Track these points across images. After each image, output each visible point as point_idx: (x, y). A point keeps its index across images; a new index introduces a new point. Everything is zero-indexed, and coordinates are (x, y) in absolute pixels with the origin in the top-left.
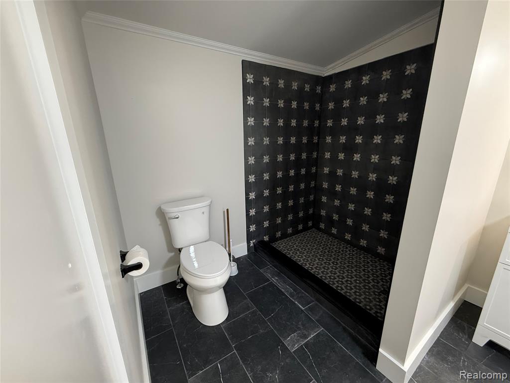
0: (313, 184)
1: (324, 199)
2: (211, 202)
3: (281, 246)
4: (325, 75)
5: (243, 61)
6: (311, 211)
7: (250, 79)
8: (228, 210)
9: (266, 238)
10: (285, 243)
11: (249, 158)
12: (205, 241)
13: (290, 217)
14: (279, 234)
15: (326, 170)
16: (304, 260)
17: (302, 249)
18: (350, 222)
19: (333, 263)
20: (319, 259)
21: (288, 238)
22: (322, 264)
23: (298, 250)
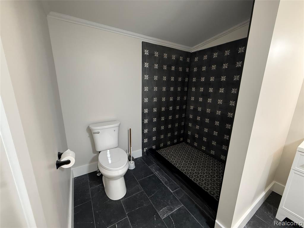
0: (184, 115)
1: (190, 125)
2: (120, 124)
3: (163, 152)
4: (192, 52)
5: (142, 42)
6: (182, 132)
7: (147, 52)
8: (130, 129)
9: (154, 147)
10: (165, 151)
11: (145, 99)
12: (115, 148)
13: (169, 135)
14: (162, 145)
15: (192, 108)
16: (176, 161)
17: (175, 155)
18: (205, 139)
19: (193, 164)
20: (185, 161)
21: (168, 148)
22: (186, 165)
23: (173, 155)
